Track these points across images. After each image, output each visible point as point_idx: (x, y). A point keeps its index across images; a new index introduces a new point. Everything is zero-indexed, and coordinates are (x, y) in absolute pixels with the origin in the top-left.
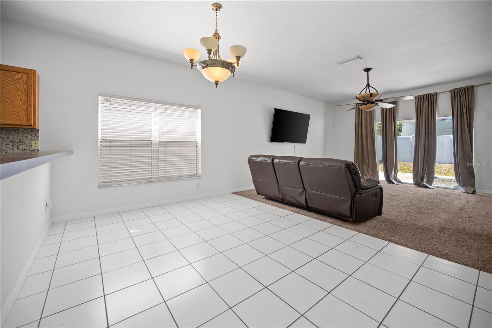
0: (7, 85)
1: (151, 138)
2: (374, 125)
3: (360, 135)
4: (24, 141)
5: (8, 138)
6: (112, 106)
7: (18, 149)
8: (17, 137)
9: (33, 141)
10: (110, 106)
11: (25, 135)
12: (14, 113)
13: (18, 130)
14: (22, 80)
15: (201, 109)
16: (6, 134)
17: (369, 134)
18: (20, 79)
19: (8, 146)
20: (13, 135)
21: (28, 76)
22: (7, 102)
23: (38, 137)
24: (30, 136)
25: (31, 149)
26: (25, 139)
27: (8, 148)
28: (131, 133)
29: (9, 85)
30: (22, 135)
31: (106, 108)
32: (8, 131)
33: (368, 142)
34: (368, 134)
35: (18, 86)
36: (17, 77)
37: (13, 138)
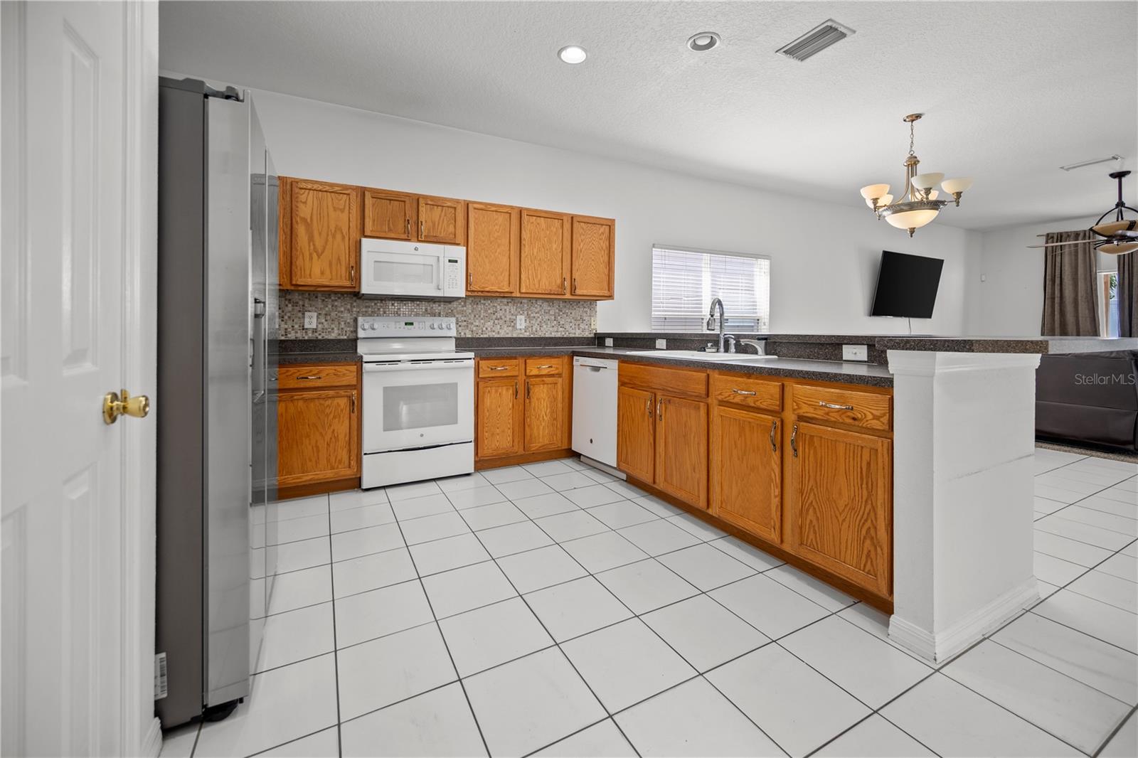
0: (593, 243)
2: (1096, 278)
3: (1057, 300)
4: (584, 318)
5: (571, 313)
7: (579, 329)
8: (577, 312)
9: (592, 318)
11: (585, 309)
15: (770, 259)
16: (572, 309)
17: (1082, 297)
18: (603, 234)
19: (571, 325)
20: (575, 309)
22: (592, 266)
24: (589, 311)
25: (590, 330)
26: (585, 314)
27: (571, 327)
30: (582, 309)
31: (660, 266)
32: (573, 304)
33: (1080, 315)
34: (1080, 298)
35: (601, 242)
36: (600, 232)
37: (575, 314)
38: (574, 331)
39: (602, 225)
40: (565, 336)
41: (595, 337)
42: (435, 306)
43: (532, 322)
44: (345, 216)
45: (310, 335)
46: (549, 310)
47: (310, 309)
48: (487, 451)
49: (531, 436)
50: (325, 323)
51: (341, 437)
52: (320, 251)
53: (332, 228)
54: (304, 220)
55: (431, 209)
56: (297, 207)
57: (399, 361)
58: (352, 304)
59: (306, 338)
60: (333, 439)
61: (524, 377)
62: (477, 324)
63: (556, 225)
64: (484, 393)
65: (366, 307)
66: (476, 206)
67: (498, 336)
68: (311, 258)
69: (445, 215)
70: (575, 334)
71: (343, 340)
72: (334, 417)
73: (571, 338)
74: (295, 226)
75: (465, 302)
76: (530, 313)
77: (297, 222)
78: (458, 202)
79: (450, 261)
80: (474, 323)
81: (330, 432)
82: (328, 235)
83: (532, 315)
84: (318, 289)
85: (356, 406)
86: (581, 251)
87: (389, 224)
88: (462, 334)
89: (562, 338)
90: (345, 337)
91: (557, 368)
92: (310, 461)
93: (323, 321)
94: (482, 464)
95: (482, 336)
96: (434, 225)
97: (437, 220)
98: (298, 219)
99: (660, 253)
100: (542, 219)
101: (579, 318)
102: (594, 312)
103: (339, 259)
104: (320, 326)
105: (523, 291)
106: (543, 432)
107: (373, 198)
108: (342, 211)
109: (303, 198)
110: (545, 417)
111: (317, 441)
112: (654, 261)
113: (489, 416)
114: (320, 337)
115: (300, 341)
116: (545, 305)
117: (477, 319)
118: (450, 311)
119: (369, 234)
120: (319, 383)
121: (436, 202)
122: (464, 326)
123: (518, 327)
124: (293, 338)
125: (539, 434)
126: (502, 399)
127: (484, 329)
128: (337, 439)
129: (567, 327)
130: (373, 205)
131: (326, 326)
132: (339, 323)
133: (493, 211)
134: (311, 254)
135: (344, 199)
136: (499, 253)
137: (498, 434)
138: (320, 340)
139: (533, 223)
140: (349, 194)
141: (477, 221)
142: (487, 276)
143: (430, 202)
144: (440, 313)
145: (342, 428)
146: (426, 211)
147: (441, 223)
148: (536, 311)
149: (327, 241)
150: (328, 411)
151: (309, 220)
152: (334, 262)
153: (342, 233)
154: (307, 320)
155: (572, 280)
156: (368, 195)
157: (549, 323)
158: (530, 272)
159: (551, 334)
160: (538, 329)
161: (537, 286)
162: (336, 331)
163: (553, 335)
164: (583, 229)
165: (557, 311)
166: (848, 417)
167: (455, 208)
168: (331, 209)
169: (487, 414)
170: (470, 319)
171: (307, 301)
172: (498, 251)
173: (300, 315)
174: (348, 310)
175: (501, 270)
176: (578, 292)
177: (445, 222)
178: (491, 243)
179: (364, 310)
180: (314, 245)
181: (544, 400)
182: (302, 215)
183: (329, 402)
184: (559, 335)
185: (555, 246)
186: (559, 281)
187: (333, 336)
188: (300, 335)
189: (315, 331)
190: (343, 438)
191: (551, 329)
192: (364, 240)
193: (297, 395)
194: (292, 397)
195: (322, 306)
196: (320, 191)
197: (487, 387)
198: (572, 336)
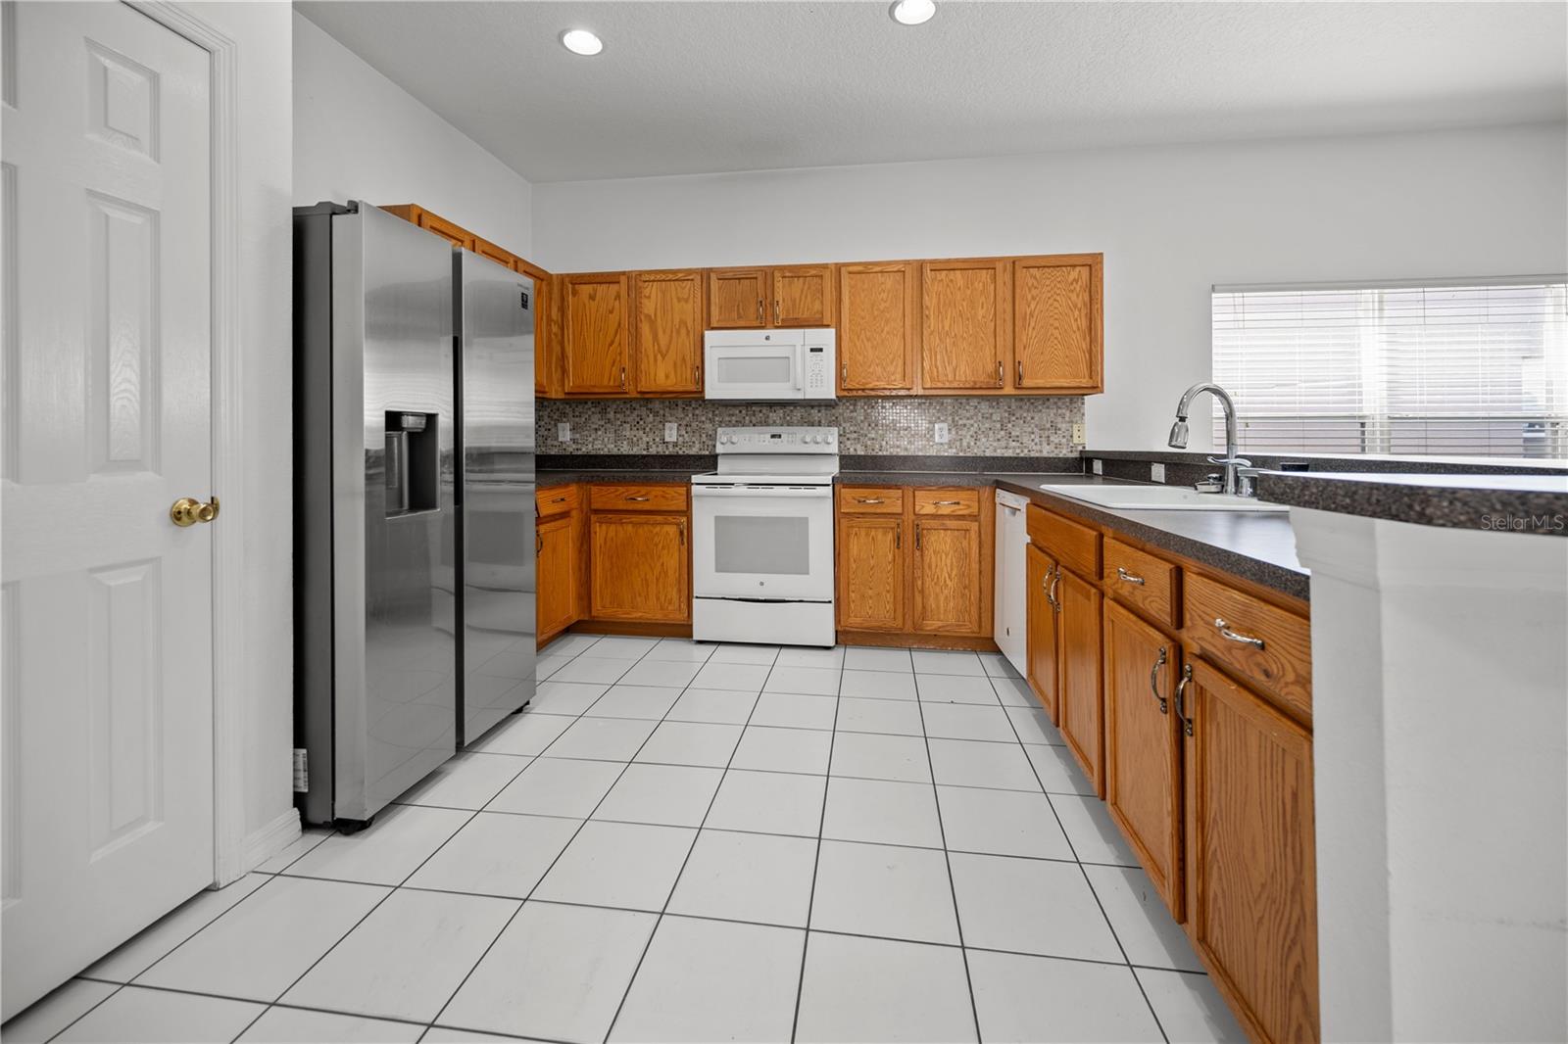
0: (1055, 300)
1: (1360, 409)
4: (1059, 426)
5: (1032, 418)
6: (1247, 317)
7: (1048, 444)
8: (1046, 416)
9: (1075, 426)
10: (1242, 319)
11: (1060, 411)
12: (1067, 360)
13: (1048, 400)
14: (1079, 283)
16: (1028, 411)
18: (1077, 282)
19: (1033, 436)
20: (1040, 411)
21: (1091, 270)
22: (1056, 338)
23: (1083, 415)
24: (1068, 414)
25: (1071, 444)
26: (1060, 419)
27: (1033, 440)
28: (1306, 396)
29: (1058, 298)
30: (1055, 411)
31: (1231, 325)
32: (1032, 403)
35: (1074, 297)
36: (1071, 278)
37: (1041, 419)
38: (1038, 447)
39: (1074, 266)
40: (1022, 455)
41: (1081, 458)
42: (814, 412)
43: (960, 433)
44: (689, 306)
45: (670, 451)
46: (991, 414)
47: (670, 419)
48: (854, 621)
49: (924, 607)
50: (686, 435)
51: (671, 572)
52: (664, 352)
53: (677, 321)
54: (648, 316)
55: (790, 284)
56: (641, 303)
57: (733, 484)
58: (713, 412)
59: (667, 453)
60: (663, 575)
61: (912, 517)
62: (873, 436)
63: (983, 279)
64: (848, 535)
65: (730, 415)
66: (851, 269)
67: (906, 454)
68: (656, 360)
69: (809, 288)
70: (1041, 451)
71: (704, 456)
72: (663, 548)
73: (1031, 458)
74: (639, 325)
75: (855, 405)
76: (957, 418)
77: (641, 321)
78: (824, 268)
79: (812, 350)
80: (869, 435)
81: (659, 565)
82: (672, 332)
83: (960, 422)
84: (664, 396)
85: (686, 536)
86: (1032, 315)
87: (738, 310)
88: (852, 450)
89: (1016, 458)
90: (707, 453)
91: (969, 507)
92: (640, 595)
93: (684, 433)
94: (845, 637)
95: (880, 453)
96: (794, 305)
97: (797, 295)
98: (643, 318)
99: (1230, 301)
100: (958, 272)
101: (1049, 425)
102: (1079, 415)
103: (684, 360)
104: (681, 439)
105: (928, 386)
106: (944, 606)
107: (719, 279)
108: (687, 301)
109: (646, 292)
110: (948, 582)
111: (646, 575)
112: (1215, 318)
113: (857, 568)
114: (681, 453)
115: (661, 456)
116: (984, 407)
117: (873, 429)
118: (834, 418)
119: (715, 325)
120: (647, 507)
121: (796, 272)
122: (855, 439)
123: (937, 439)
124: (655, 453)
125: (938, 607)
126: (876, 548)
127: (884, 443)
128: (666, 574)
129: (1025, 440)
130: (720, 288)
131: (687, 439)
132: (700, 436)
133: (876, 272)
134: (655, 357)
135: (688, 287)
136: (888, 333)
137: (871, 597)
138: (681, 456)
139: (942, 280)
140: (692, 280)
141: (853, 290)
142: (870, 366)
143: (787, 274)
144: (820, 422)
145: (672, 561)
146: (784, 287)
147: (803, 298)
148: (968, 415)
149: (671, 336)
150: (656, 539)
151: (653, 317)
152: (679, 363)
153: (687, 328)
154: (667, 432)
155: (1016, 364)
156: (713, 277)
157: (991, 433)
158: (938, 357)
159: (995, 451)
160: (972, 444)
161: (950, 377)
162: (697, 446)
163: (999, 453)
164: (1035, 278)
165: (1007, 415)
166: (1258, 665)
167: (822, 276)
168: (675, 300)
169: (854, 566)
170: (862, 429)
171: (667, 410)
172: (886, 329)
173: (661, 426)
174: (710, 419)
175: (891, 356)
176: (1026, 383)
177: (809, 297)
178: (875, 318)
179: (727, 419)
180: (658, 344)
181: (947, 555)
182: (646, 311)
183: (658, 529)
184: (1009, 453)
185: (981, 312)
186: (990, 368)
187: (694, 451)
188: (661, 450)
189: (675, 445)
190: (672, 576)
191: (995, 444)
192: (707, 334)
193: (626, 518)
194: (621, 520)
195: (682, 416)
196: (664, 280)
197: (852, 527)
198: (1033, 454)
